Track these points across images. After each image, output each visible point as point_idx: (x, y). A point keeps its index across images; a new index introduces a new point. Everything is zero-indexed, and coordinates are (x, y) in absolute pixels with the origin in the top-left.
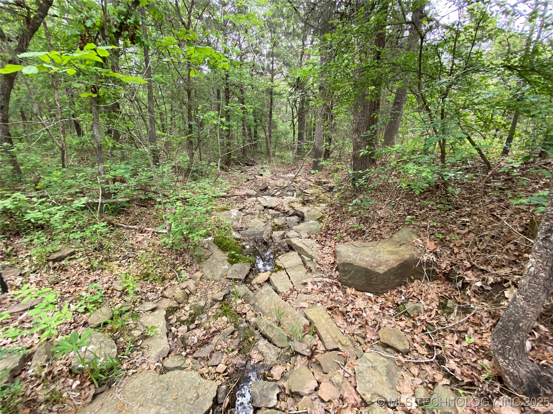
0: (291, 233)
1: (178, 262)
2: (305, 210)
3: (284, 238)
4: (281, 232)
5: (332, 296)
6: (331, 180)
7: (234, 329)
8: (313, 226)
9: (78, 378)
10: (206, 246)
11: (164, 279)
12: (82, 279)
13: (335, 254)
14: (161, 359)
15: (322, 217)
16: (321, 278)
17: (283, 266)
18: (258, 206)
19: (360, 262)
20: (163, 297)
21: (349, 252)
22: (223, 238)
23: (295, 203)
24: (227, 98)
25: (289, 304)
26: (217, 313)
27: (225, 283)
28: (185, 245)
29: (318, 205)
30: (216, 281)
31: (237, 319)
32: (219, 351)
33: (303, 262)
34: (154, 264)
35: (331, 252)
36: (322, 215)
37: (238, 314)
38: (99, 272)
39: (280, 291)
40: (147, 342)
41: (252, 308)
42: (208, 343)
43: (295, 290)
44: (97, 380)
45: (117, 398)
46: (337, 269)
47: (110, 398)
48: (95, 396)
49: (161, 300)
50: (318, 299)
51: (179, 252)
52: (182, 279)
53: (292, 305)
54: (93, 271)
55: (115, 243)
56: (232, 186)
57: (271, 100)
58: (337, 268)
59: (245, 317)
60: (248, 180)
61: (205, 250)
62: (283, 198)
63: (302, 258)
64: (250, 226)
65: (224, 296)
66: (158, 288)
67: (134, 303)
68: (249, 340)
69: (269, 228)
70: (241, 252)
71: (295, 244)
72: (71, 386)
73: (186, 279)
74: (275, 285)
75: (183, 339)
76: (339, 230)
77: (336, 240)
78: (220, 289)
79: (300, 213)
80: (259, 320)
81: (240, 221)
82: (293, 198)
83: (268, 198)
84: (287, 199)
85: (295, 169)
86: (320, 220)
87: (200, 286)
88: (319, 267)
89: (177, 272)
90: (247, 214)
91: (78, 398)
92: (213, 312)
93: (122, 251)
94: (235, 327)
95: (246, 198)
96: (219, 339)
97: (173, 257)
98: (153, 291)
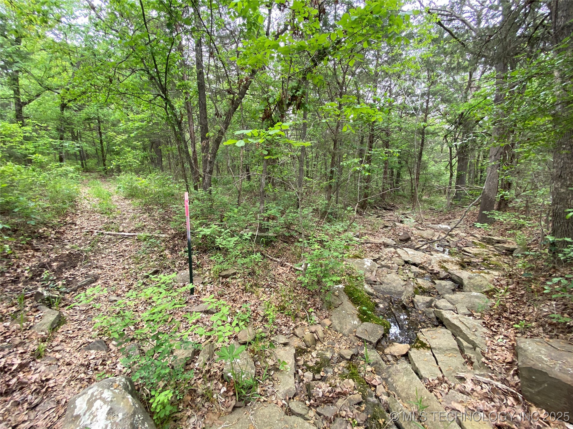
0: (441, 303)
1: (310, 303)
2: (464, 275)
3: (431, 307)
4: (428, 299)
5: (505, 410)
6: (510, 240)
7: (362, 400)
8: (477, 300)
9: (225, 385)
10: (337, 293)
11: (296, 316)
12: (238, 297)
13: (515, 350)
14: (288, 398)
15: (494, 291)
16: (489, 379)
17: (428, 343)
18: (397, 259)
19: (560, 374)
20: (295, 334)
21: (541, 354)
22: (355, 289)
23: (450, 263)
24: (371, 142)
25: (435, 398)
26: (344, 372)
27: (354, 340)
28: (317, 287)
29: (486, 271)
30: (344, 335)
31: (365, 389)
32: (343, 417)
33: (459, 346)
34: (290, 299)
35: (507, 346)
36: (493, 287)
37: (368, 383)
38: (249, 295)
39: (424, 376)
40: (277, 375)
41: (384, 383)
42: (332, 403)
43: (446, 382)
44: (239, 394)
45: (250, 419)
46: (516, 373)
47: (245, 416)
48: (235, 408)
49: (292, 336)
50: (481, 407)
51: (311, 293)
52: (312, 322)
53: (440, 400)
54: (246, 292)
55: (263, 271)
56: (366, 232)
57: (423, 141)
58: (516, 371)
59: (375, 391)
60: (386, 227)
61: (335, 297)
62: (432, 255)
63: (458, 341)
64: (385, 281)
65: (352, 355)
66: (291, 324)
67: (271, 332)
68: (378, 422)
69: (411, 289)
70: (373, 311)
71: (447, 319)
72: (220, 390)
73: (315, 322)
74: (417, 365)
75: (308, 387)
76: (524, 315)
77: (516, 329)
78: (348, 346)
79: (456, 278)
80: (393, 403)
81: (374, 273)
82: (446, 256)
83: (411, 251)
84: (437, 257)
85: (450, 219)
86: (490, 294)
87: (328, 335)
88: (487, 361)
89: (308, 313)
90: (383, 266)
91: (223, 404)
92: (339, 370)
93: (266, 280)
94: (363, 397)
95: (382, 247)
96: (344, 404)
97: (306, 297)
98: (286, 326)
